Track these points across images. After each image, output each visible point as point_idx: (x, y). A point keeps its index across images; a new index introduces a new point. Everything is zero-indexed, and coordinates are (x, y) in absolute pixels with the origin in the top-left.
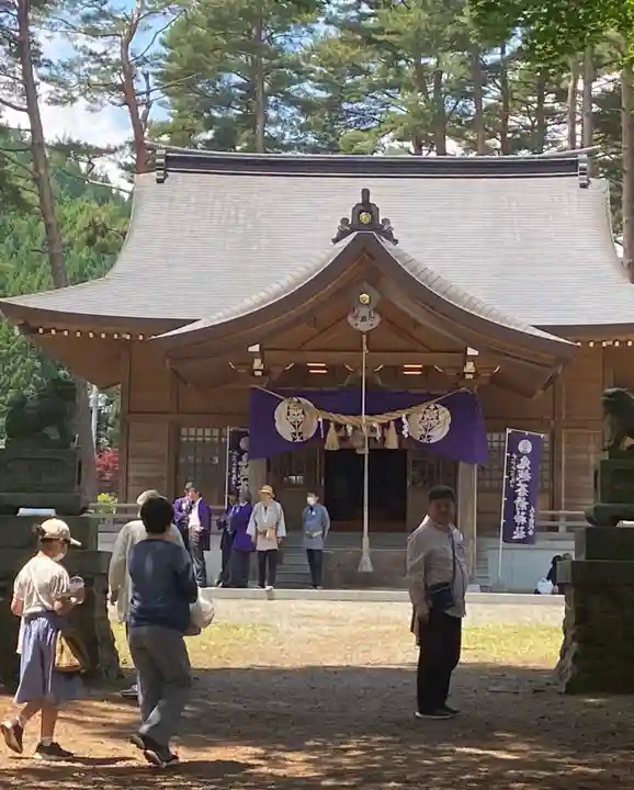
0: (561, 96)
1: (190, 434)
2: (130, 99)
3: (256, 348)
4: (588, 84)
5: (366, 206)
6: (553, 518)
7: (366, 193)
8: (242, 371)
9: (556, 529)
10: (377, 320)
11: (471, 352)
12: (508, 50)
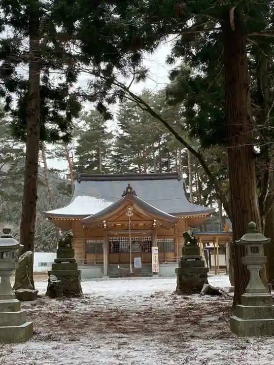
0: (174, 153)
1: (89, 242)
2: (68, 159)
3: (105, 221)
4: (180, 151)
5: (129, 187)
6: (175, 259)
7: (129, 185)
8: (101, 226)
9: (175, 261)
10: (132, 214)
11: (155, 220)
12: (161, 143)
